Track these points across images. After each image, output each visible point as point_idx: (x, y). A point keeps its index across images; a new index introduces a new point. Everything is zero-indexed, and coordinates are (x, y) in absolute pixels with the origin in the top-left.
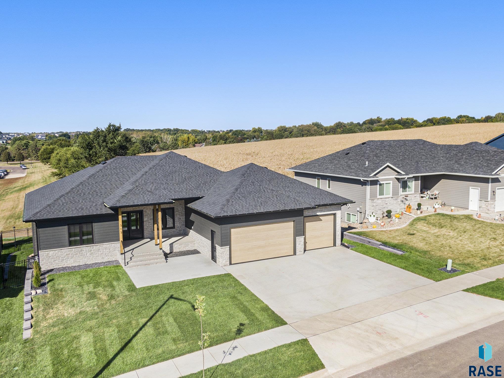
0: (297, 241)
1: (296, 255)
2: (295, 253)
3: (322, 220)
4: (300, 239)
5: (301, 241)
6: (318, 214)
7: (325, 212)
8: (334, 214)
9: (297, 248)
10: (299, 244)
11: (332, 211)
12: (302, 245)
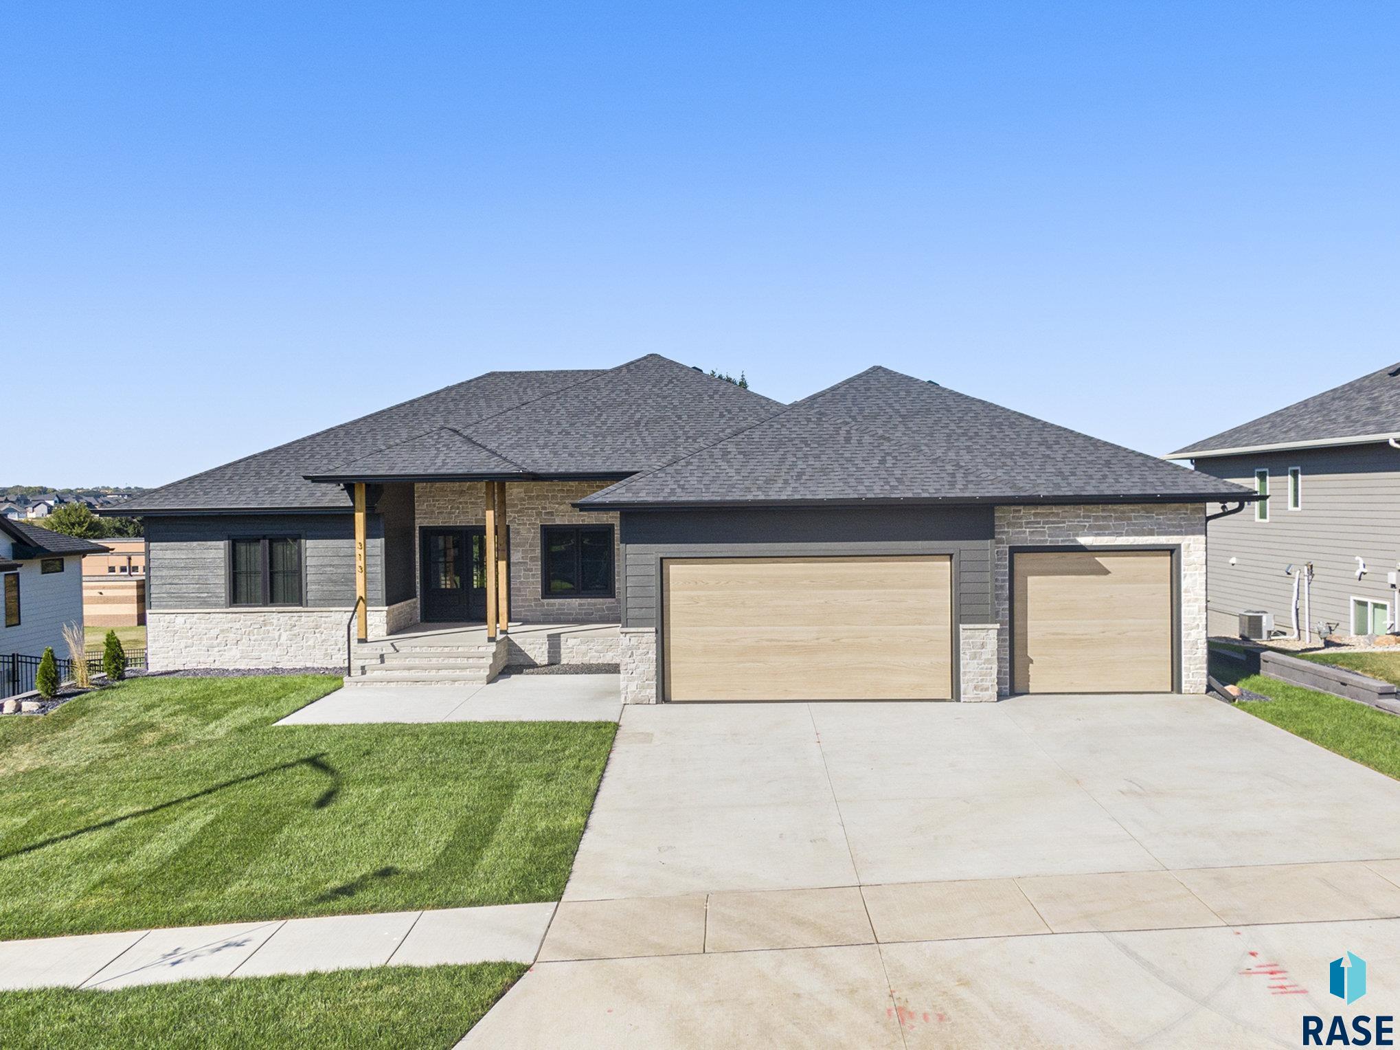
0: (962, 642)
1: (958, 700)
2: (956, 695)
3: (1107, 572)
4: (977, 633)
5: (983, 646)
6: (1084, 540)
7: (1120, 535)
8: (1173, 551)
9: (962, 670)
10: (974, 657)
11: (1159, 534)
12: (988, 661)
